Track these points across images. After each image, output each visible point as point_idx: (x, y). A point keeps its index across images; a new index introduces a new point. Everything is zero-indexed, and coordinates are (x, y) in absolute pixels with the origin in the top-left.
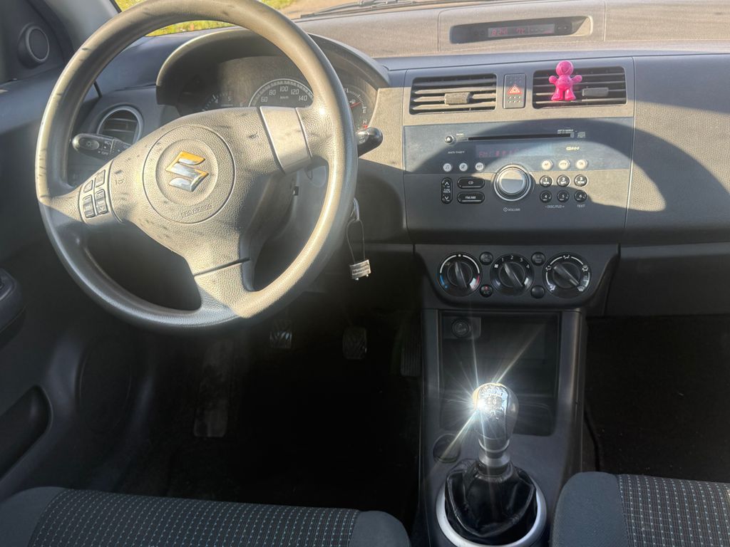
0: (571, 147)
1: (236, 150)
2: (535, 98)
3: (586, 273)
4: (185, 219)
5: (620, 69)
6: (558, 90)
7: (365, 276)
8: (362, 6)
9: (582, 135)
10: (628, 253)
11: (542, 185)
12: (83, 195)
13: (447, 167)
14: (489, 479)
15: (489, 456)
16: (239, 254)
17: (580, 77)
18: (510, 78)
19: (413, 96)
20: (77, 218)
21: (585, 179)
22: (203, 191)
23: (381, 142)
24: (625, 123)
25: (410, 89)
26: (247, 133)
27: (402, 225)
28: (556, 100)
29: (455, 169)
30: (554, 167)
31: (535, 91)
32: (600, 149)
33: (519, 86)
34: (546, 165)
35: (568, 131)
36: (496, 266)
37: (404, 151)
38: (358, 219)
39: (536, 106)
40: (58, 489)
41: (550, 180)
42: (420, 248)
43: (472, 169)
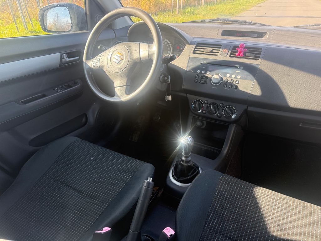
0: (237, 71)
1: (131, 54)
2: (231, 54)
3: (235, 113)
4: (115, 71)
5: (261, 49)
6: (238, 52)
7: (169, 100)
8: (201, 21)
9: (242, 68)
10: (250, 109)
11: (225, 81)
12: (94, 61)
13: (199, 71)
14: (184, 164)
15: (185, 157)
16: (127, 83)
17: (247, 49)
18: (226, 47)
19: (196, 48)
20: (91, 66)
21: (239, 82)
22: (120, 64)
23: (175, 59)
24: (256, 66)
25: (195, 46)
26: (135, 49)
27: (182, 86)
28: (237, 55)
29: (201, 73)
30: (230, 77)
31: (232, 52)
32: (246, 73)
33: (227, 49)
34: (228, 75)
35: (238, 66)
36: (209, 105)
37: (188, 64)
38: (169, 82)
39: (230, 57)
40: (78, 138)
41: (228, 80)
42: (188, 96)
43: (205, 73)
